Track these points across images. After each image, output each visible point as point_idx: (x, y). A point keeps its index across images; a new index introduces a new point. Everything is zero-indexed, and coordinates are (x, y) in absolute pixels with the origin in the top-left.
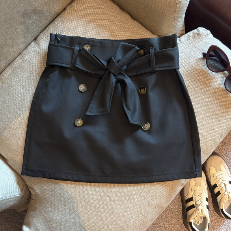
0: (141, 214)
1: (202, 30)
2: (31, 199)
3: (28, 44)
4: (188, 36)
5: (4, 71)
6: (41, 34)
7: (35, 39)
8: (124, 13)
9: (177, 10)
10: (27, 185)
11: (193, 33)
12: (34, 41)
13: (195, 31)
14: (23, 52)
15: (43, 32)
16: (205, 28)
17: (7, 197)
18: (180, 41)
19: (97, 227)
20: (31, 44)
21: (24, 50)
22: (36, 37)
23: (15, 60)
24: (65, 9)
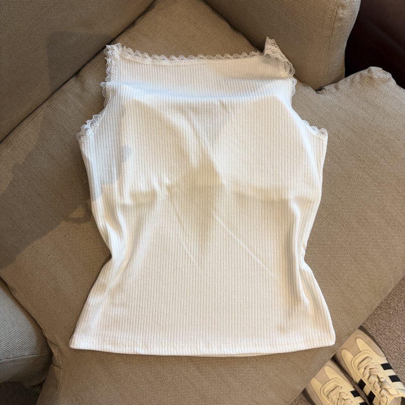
1: (377, 72)
2: (51, 365)
3: (63, 82)
4: (352, 81)
5: (17, 128)
6: (89, 65)
7: (77, 74)
10: (45, 338)
11: (361, 75)
12: (75, 78)
13: (365, 72)
14: (53, 95)
15: (92, 62)
16: (381, 69)
17: (8, 358)
18: (336, 89)
20: (69, 81)
21: (56, 93)
22: (78, 69)
23: (39, 109)
24: (133, 24)
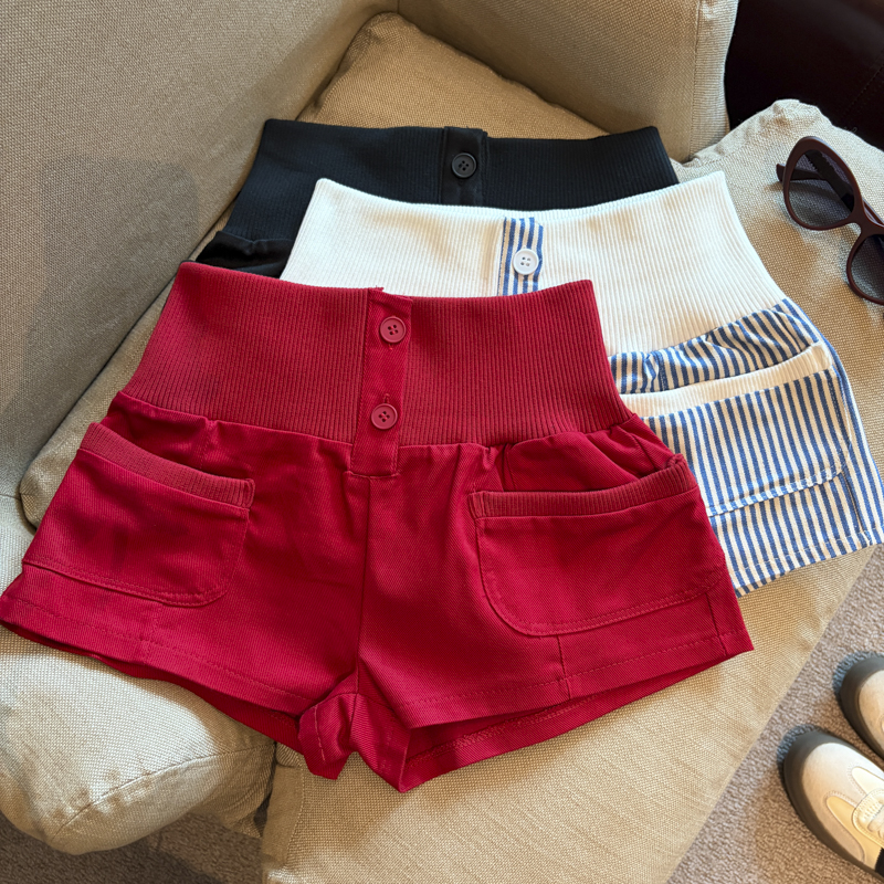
0: (678, 762)
1: (790, 107)
4: (747, 134)
8: (513, 86)
9: (702, 50)
11: (762, 120)
13: (768, 113)
18: (719, 153)
19: (533, 827)
